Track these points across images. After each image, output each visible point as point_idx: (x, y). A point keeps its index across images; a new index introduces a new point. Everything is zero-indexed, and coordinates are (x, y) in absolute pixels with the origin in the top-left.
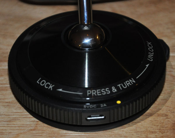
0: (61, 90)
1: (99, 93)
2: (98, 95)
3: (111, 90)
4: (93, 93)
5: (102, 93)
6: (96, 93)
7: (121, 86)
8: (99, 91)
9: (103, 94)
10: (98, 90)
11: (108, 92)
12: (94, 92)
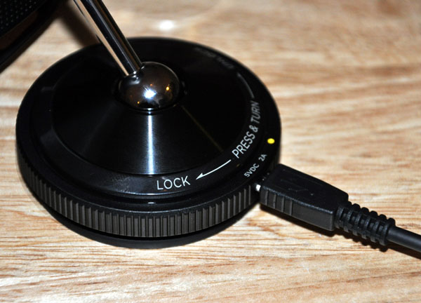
0: (201, 176)
1: (247, 145)
2: (247, 148)
3: (251, 132)
4: (240, 151)
5: (248, 143)
6: (244, 148)
7: (254, 119)
8: (243, 143)
9: (250, 143)
10: (241, 143)
11: (252, 137)
12: (240, 148)
